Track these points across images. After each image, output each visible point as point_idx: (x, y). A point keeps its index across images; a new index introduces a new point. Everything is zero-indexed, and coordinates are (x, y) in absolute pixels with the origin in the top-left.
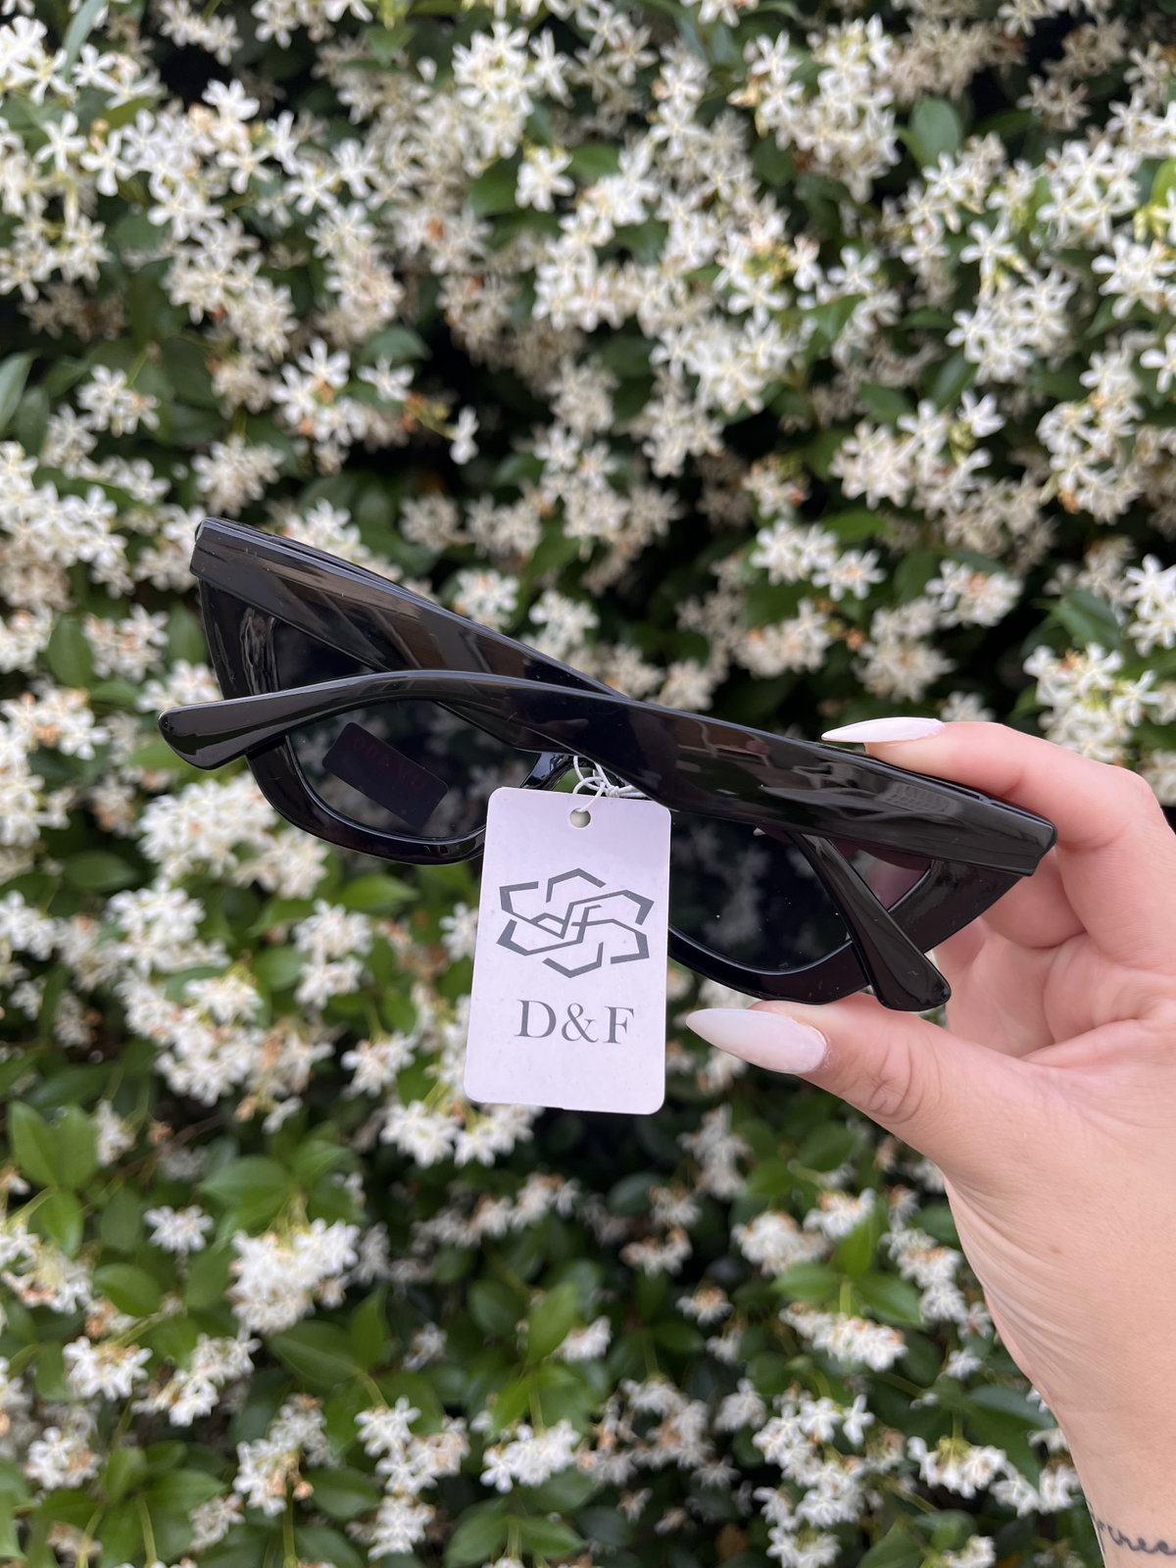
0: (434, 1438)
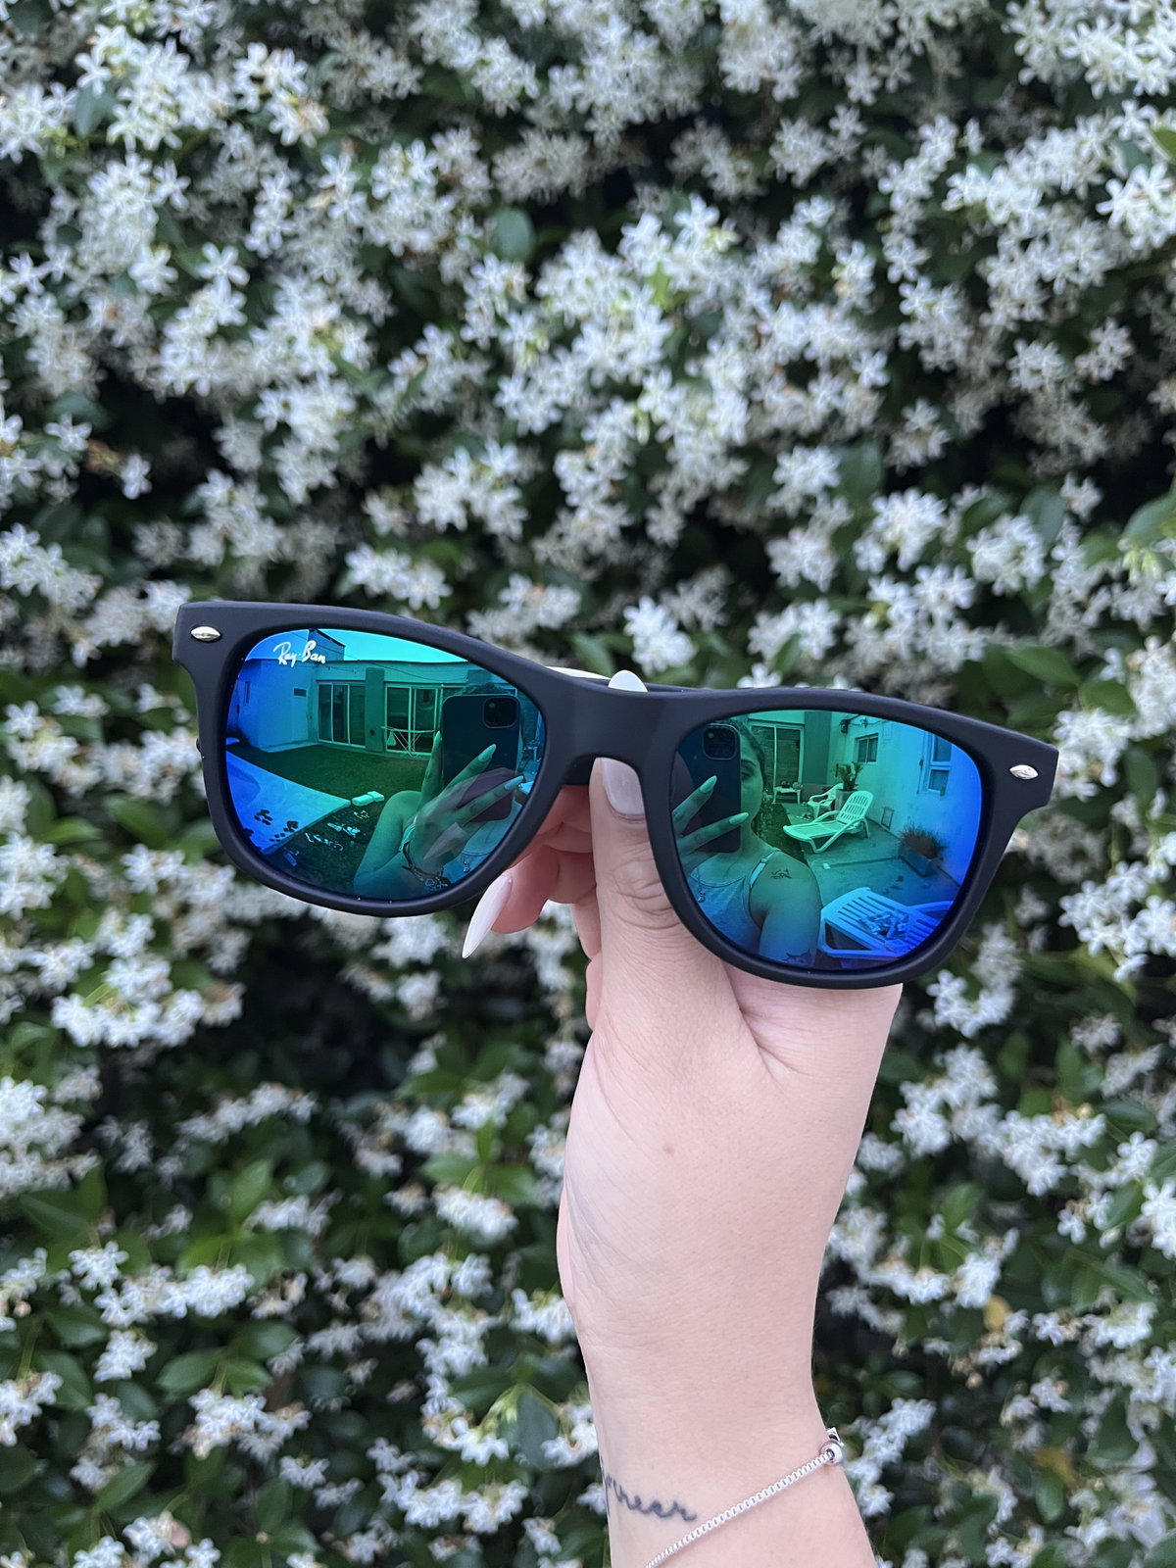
0: (143, 1280)
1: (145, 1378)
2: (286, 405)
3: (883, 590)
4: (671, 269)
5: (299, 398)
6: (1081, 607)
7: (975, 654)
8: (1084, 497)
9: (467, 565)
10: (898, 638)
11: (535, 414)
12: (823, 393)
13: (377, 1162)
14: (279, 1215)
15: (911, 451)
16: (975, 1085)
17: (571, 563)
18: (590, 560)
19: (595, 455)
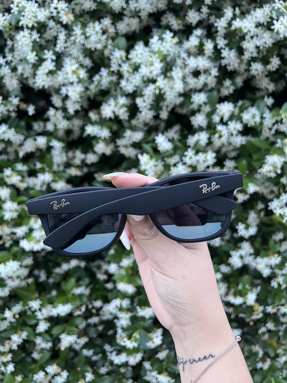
0: (46, 308)
1: (48, 332)
2: (67, 90)
3: (220, 128)
4: (162, 49)
5: (70, 88)
6: (270, 129)
7: (244, 143)
8: (270, 101)
9: (115, 127)
10: (224, 140)
11: (129, 88)
12: (202, 79)
13: (101, 277)
14: (78, 291)
15: (225, 92)
16: (248, 251)
17: (141, 126)
18: (146, 124)
19: (146, 98)
